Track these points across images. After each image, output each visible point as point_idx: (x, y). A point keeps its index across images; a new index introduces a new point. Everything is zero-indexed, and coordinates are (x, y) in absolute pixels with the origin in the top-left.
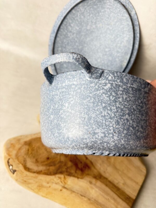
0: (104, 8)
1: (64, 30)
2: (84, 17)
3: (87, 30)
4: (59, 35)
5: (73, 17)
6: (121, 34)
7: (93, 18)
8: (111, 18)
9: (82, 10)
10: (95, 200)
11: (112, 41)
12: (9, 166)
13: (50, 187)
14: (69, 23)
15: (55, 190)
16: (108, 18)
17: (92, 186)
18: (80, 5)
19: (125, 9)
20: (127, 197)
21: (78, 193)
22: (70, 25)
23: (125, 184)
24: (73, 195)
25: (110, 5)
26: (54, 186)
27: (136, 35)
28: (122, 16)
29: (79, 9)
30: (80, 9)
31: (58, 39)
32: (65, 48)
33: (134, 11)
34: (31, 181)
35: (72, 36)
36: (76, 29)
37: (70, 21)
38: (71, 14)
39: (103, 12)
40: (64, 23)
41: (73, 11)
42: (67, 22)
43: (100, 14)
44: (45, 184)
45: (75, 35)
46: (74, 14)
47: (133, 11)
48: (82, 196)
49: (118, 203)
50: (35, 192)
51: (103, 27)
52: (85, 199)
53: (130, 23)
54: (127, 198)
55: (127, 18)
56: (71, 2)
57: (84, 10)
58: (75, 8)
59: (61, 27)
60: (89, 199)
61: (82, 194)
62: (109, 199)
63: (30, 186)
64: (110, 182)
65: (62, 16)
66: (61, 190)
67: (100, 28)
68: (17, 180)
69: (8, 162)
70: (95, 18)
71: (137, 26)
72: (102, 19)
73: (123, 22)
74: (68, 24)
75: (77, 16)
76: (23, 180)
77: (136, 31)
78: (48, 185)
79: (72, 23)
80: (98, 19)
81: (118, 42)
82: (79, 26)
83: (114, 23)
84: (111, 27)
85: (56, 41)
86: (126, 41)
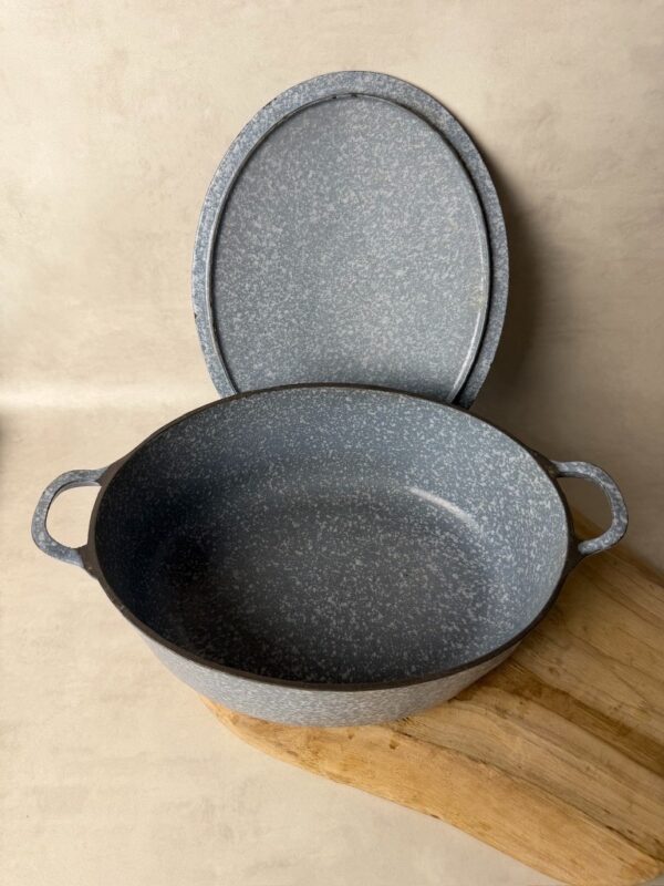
0: (346, 137)
1: (233, 249)
2: (290, 185)
3: (313, 228)
4: (220, 271)
5: (252, 197)
6: (431, 202)
7: (321, 180)
8: (377, 159)
9: (274, 164)
11: (406, 237)
14: (246, 220)
16: (368, 165)
18: (266, 150)
19: (413, 115)
22: (250, 228)
25: (361, 122)
28: (413, 142)
29: (264, 164)
30: (269, 164)
31: (221, 286)
32: (253, 310)
33: (444, 111)
35: (269, 263)
36: (275, 235)
37: (249, 214)
38: (243, 189)
39: (346, 151)
40: (229, 223)
41: (247, 176)
42: (236, 219)
43: (339, 159)
45: (275, 256)
46: (253, 187)
47: (441, 114)
51: (361, 202)
53: (448, 155)
55: (429, 144)
56: (234, 151)
57: (283, 164)
58: (252, 165)
59: (223, 241)
65: (216, 205)
67: (354, 206)
70: (326, 178)
71: (473, 157)
72: (351, 175)
73: (423, 160)
74: (243, 225)
75: (266, 189)
79: (256, 218)
80: (336, 177)
81: (429, 229)
82: (282, 221)
83: (394, 174)
84: (389, 191)
85: (217, 294)
86: (454, 216)
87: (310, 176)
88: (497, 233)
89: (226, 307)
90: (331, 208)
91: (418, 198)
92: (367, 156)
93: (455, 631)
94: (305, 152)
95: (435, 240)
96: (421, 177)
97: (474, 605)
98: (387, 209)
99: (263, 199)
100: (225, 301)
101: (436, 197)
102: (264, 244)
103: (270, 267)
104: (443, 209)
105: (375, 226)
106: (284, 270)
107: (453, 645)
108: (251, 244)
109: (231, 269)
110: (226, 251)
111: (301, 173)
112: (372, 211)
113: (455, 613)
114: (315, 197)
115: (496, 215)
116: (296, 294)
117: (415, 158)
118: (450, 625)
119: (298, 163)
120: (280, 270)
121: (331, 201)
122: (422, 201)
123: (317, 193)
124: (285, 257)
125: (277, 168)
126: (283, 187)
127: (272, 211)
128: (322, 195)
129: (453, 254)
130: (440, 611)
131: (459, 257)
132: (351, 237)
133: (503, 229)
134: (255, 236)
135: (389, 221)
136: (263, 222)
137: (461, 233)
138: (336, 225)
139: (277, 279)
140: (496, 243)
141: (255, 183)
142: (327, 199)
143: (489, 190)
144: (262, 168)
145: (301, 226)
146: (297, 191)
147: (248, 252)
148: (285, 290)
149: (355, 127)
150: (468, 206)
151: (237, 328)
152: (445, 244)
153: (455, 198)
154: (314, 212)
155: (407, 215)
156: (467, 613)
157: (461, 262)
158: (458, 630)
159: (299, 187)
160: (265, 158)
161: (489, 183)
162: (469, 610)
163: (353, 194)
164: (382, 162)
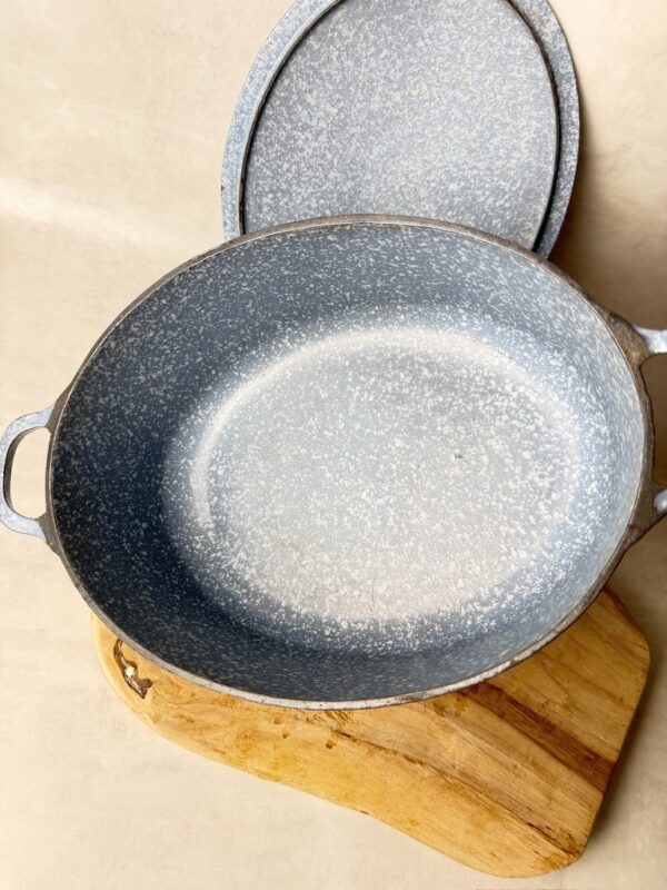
0: (434, 19)
1: (278, 122)
2: (357, 61)
3: (371, 116)
4: (258, 144)
5: (312, 68)
6: (508, 119)
7: (394, 63)
8: (463, 55)
9: (345, 33)
10: (463, 774)
11: (471, 151)
12: (123, 669)
13: (285, 736)
14: (299, 92)
15: (307, 745)
16: (450, 58)
17: (447, 720)
19: (517, 15)
20: (587, 754)
21: (395, 752)
22: (301, 101)
23: (570, 706)
24: (379, 758)
26: (302, 731)
27: (565, 116)
28: (508, 46)
29: (333, 30)
30: (340, 32)
31: (257, 161)
32: (287, 193)
33: (553, 20)
34: (211, 719)
35: (314, 144)
36: (328, 115)
37: (303, 85)
38: (304, 55)
39: (431, 36)
40: (279, 92)
41: (311, 40)
42: (288, 89)
43: (420, 44)
44: (265, 726)
45: (323, 138)
46: (315, 55)
47: (548, 21)
48: (411, 760)
49: (553, 780)
50: (230, 761)
51: (431, 100)
52: (426, 772)
53: (542, 73)
54: (587, 759)
55: (526, 53)
56: (302, 6)
57: (356, 34)
58: (320, 28)
59: (269, 111)
60: (441, 773)
61: (411, 755)
62: (515, 767)
63: (209, 737)
64: (513, 701)
65: (269, 67)
66: (329, 746)
67: (423, 102)
68: (156, 719)
69: (117, 653)
70: (399, 63)
71: (568, 81)
72: (429, 65)
73: (512, 70)
74: (295, 97)
75: (329, 60)
76: (182, 717)
77: (567, 99)
78: (278, 730)
79: (310, 91)
80: (411, 64)
81: (497, 149)
82: (339, 101)
83: (477, 76)
84: (465, 94)
85: (251, 170)
86: (528, 142)
87: (382, 55)
88: (566, 173)
89: (258, 185)
90: (397, 97)
91: (494, 111)
92: (452, 48)
93: (518, 534)
94: (383, 26)
95: (499, 163)
96: (505, 88)
97: (548, 496)
98: (459, 115)
99: (323, 72)
100: (259, 178)
101: (514, 116)
102: (314, 123)
103: (315, 149)
104: (518, 131)
105: (439, 129)
106: (329, 156)
107: (514, 553)
108: (299, 120)
109: (272, 144)
110: (269, 123)
111: (373, 49)
112: (441, 112)
113: (521, 508)
114: (382, 81)
115: (571, 153)
116: (336, 184)
117: (505, 65)
118: (512, 526)
119: (373, 37)
120: (324, 155)
121: (399, 89)
122: (498, 115)
123: (385, 78)
124: (334, 142)
125: (347, 38)
126: (349, 63)
127: (331, 88)
128: (390, 81)
129: (515, 182)
130: (501, 506)
131: (520, 188)
132: (411, 135)
133: (574, 169)
134: (305, 112)
135: (457, 128)
136: (318, 98)
137: (529, 163)
138: (398, 117)
139: (320, 165)
140: (562, 183)
141: (319, 50)
142: (395, 86)
143: (573, 124)
144: (330, 35)
145: (359, 111)
146: (363, 69)
147: (295, 128)
148: (326, 177)
149: (448, 11)
150: (545, 136)
151: (265, 209)
152: (509, 169)
153: (534, 123)
154: (377, 98)
155: (478, 126)
156: (537, 508)
157: (521, 193)
158: (523, 532)
159: (366, 66)
160: (337, 23)
161: (575, 115)
162: (541, 504)
163: (425, 88)
164: (467, 60)
